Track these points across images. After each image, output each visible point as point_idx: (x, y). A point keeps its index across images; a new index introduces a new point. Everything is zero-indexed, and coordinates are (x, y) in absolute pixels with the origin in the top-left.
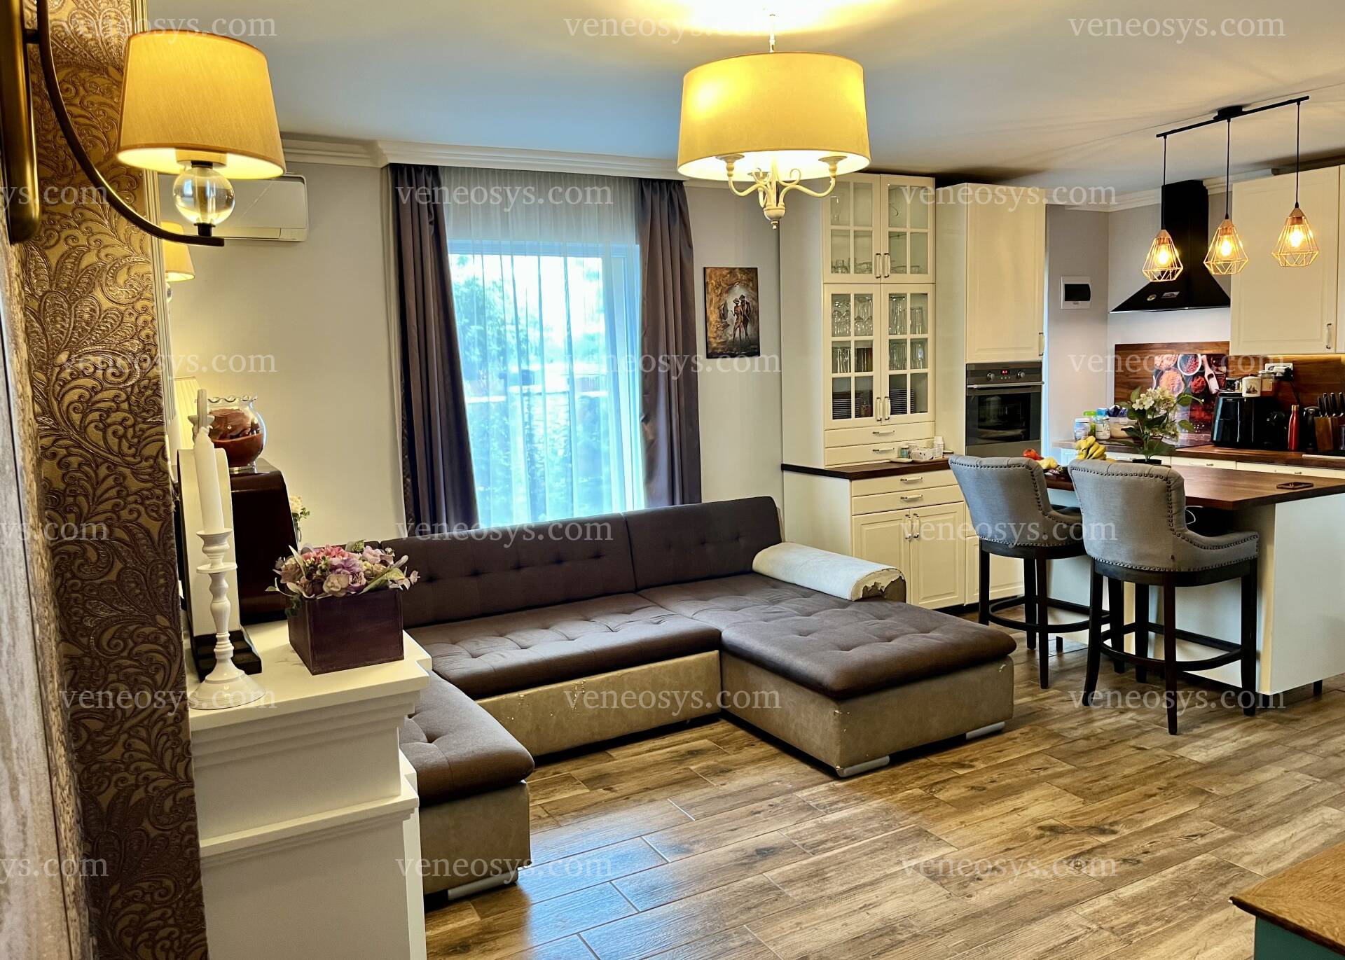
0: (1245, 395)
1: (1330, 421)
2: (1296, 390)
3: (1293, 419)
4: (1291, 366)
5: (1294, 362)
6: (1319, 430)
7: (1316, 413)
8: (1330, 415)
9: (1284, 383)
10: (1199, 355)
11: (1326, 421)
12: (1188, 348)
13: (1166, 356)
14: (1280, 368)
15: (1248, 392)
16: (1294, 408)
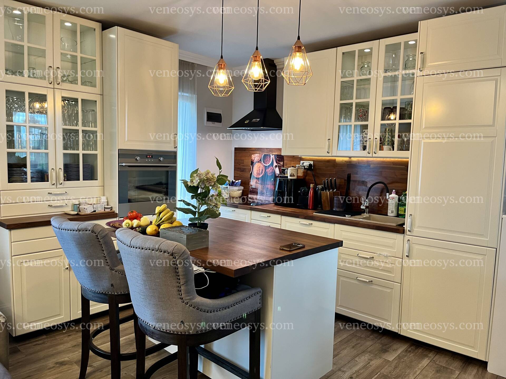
0: (289, 177)
1: (329, 194)
2: (314, 176)
3: (311, 192)
4: (312, 163)
5: (314, 161)
6: (324, 198)
7: (322, 189)
8: (329, 190)
9: (309, 172)
10: (271, 155)
11: (327, 194)
12: (266, 151)
13: (256, 155)
14: (306, 164)
15: (291, 176)
16: (312, 186)
